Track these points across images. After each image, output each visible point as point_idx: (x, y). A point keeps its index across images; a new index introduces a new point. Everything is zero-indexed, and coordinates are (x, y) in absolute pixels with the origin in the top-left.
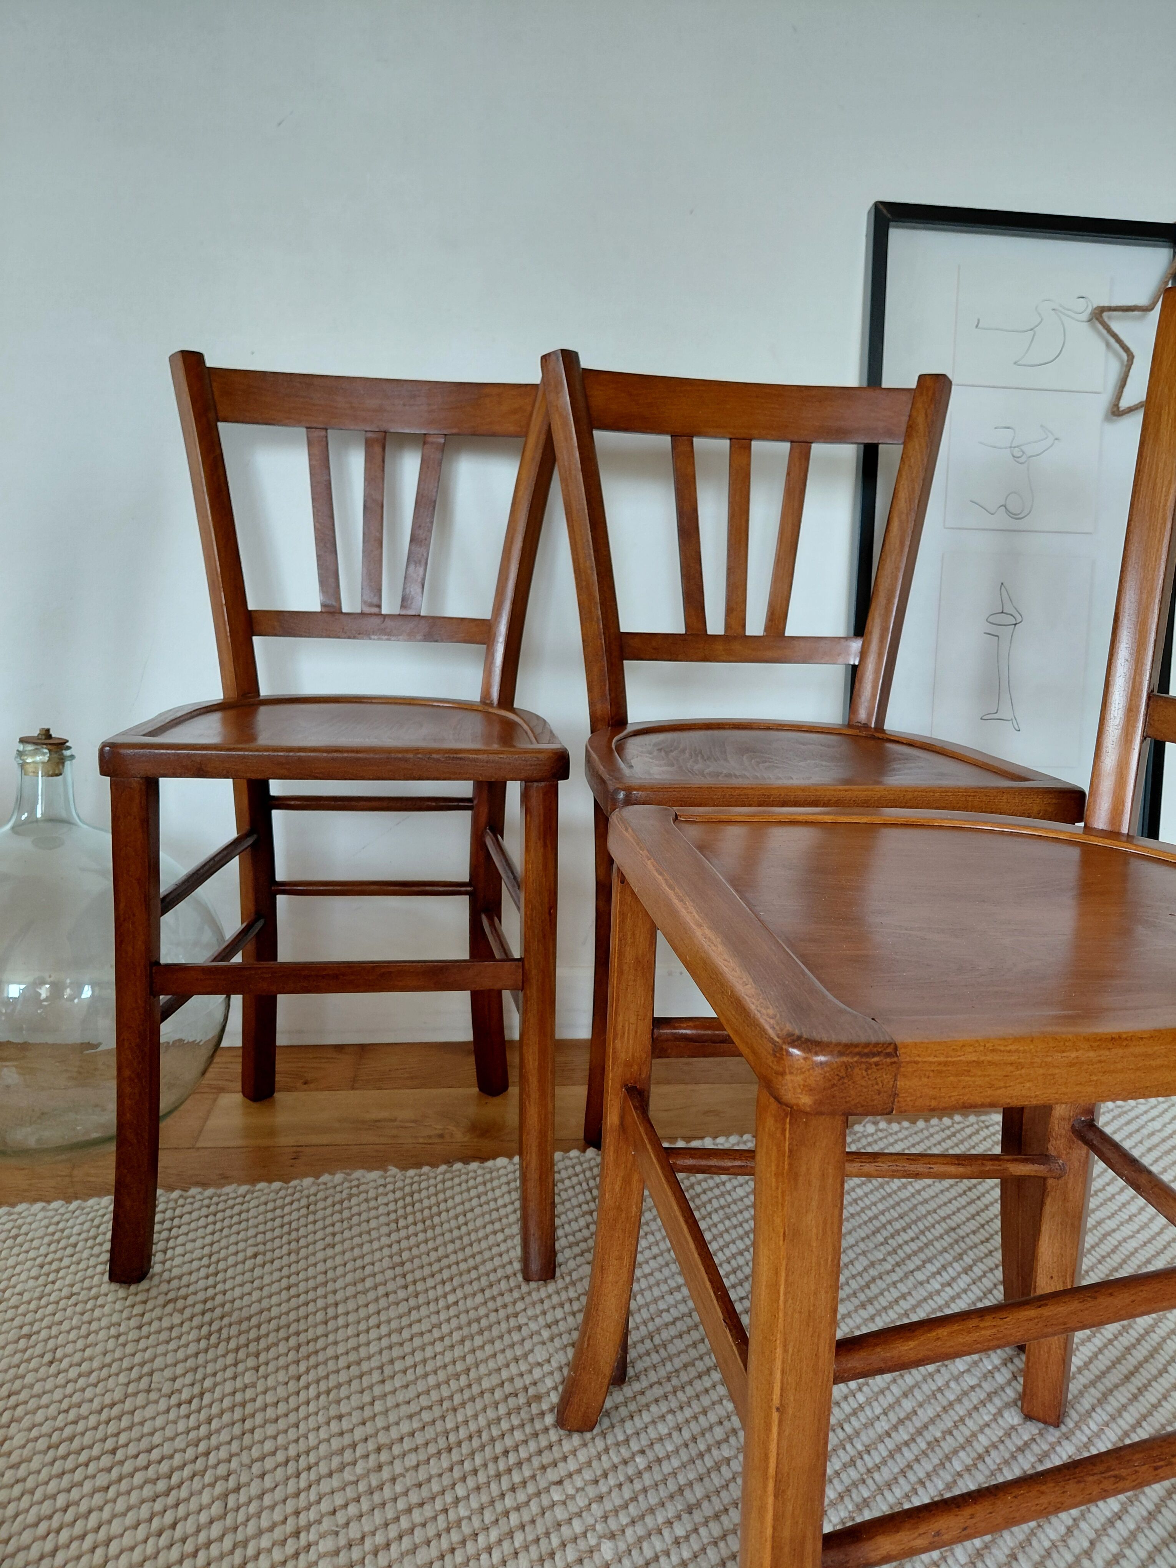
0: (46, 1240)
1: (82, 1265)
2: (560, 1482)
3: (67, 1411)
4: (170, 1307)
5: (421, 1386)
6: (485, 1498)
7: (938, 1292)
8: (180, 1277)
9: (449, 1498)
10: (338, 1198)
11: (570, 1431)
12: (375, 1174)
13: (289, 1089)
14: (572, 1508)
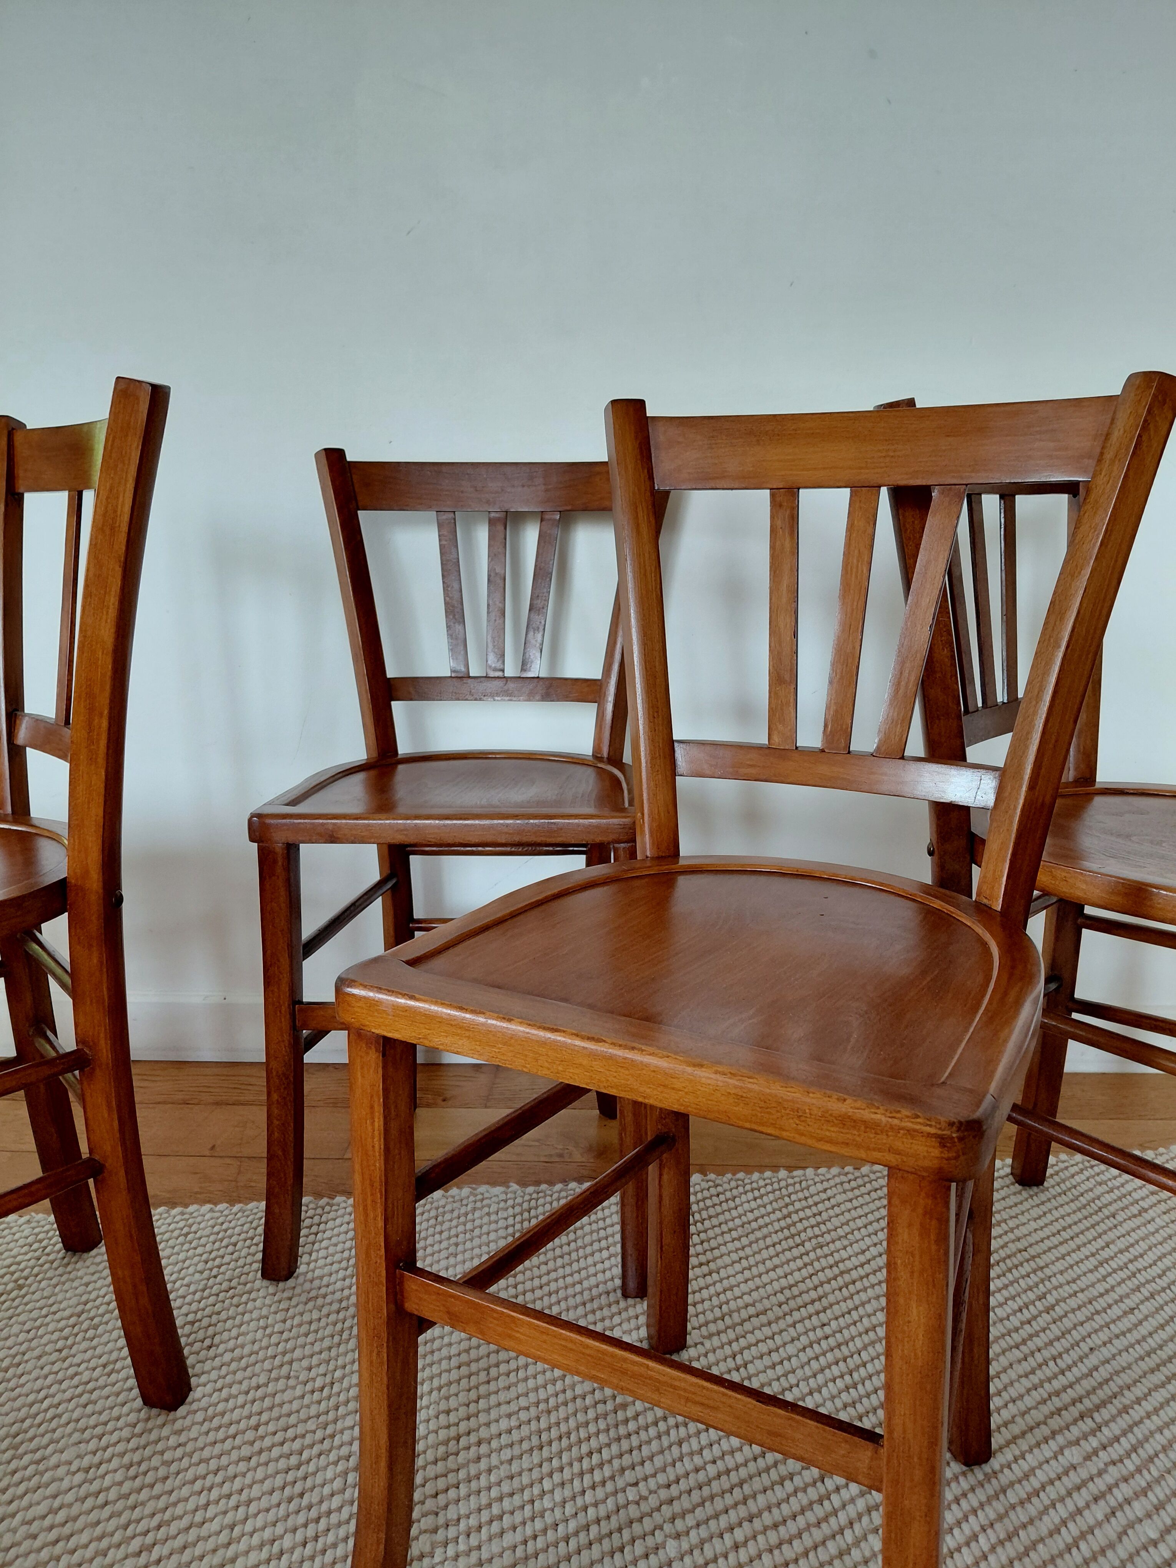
0: (212, 1238)
1: (241, 1262)
4: (311, 1305)
8: (321, 1278)
9: (536, 1490)
10: (463, 1210)
12: (498, 1190)
13: (428, 1106)
14: (645, 1507)
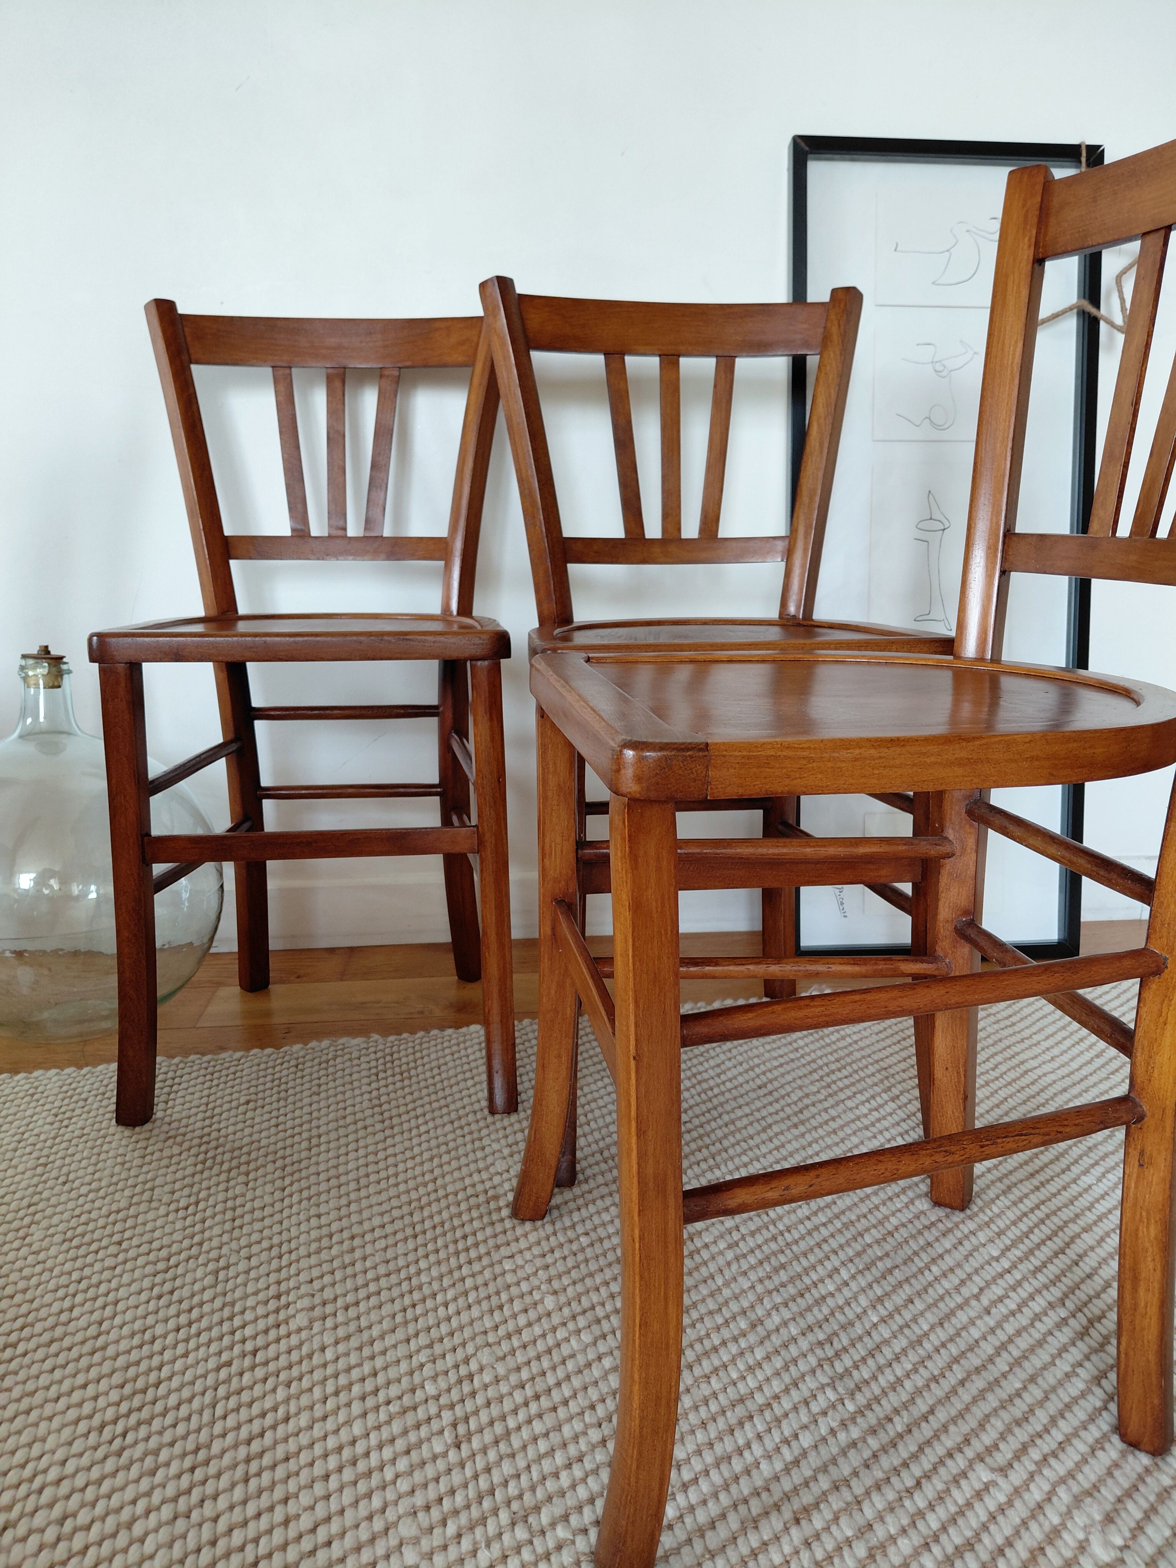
0: (60, 1096)
1: (93, 1114)
2: (512, 1257)
3: (79, 1216)
4: (170, 1142)
5: (392, 1192)
6: (444, 1269)
7: (866, 1116)
8: (180, 1121)
9: (412, 1270)
10: (324, 1058)
11: (523, 1220)
12: (359, 1040)
13: (282, 982)
14: (521, 1274)
